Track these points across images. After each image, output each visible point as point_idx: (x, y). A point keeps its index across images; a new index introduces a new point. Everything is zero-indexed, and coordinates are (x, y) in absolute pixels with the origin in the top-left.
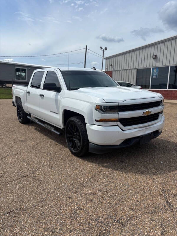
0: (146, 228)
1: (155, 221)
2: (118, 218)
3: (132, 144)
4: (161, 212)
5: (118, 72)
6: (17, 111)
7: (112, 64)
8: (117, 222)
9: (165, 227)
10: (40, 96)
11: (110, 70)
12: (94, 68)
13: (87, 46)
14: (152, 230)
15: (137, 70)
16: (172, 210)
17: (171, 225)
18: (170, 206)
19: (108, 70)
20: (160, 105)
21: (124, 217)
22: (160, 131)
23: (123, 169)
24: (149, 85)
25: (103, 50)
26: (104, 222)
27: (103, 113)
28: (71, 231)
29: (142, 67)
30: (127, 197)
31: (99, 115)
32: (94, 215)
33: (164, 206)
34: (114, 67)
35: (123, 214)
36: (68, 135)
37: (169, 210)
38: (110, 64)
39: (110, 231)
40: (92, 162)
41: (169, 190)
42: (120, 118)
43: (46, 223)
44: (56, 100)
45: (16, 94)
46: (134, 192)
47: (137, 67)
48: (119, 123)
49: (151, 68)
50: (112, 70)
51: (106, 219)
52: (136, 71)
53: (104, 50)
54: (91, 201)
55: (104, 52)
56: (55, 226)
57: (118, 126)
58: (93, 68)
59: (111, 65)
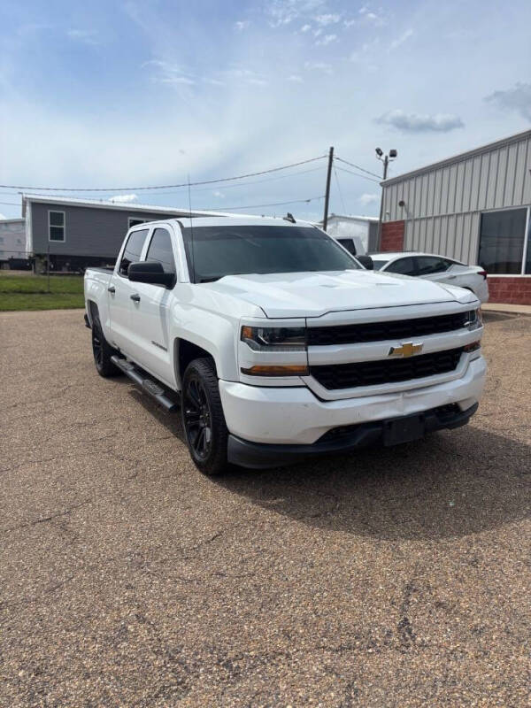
0: (298, 692)
1: (337, 674)
2: (231, 655)
3: (356, 443)
4: (370, 651)
5: (423, 223)
6: (94, 342)
7: (406, 201)
8: (223, 665)
9: (357, 696)
10: (132, 301)
11: (398, 219)
12: (290, 216)
13: (332, 149)
14: (311, 700)
15: (482, 215)
16: (407, 647)
17: (380, 690)
18: (407, 636)
19: (393, 220)
20: (464, 327)
21: (252, 653)
22: (464, 407)
23: (319, 519)
24: (521, 263)
25: (383, 157)
26: (188, 662)
27: (261, 350)
28: (87, 676)
29: (499, 206)
30: (289, 597)
31: (248, 355)
32: (172, 639)
33: (388, 635)
34: (411, 210)
35: (252, 646)
36: (188, 412)
37: (396, 648)
38: (400, 200)
39: (193, 687)
40: (240, 492)
41: (428, 587)
42: (310, 364)
43: (33, 647)
44: (163, 312)
45: (91, 295)
46: (316, 586)
47: (481, 207)
48: (310, 380)
49: (526, 209)
50: (405, 218)
51: (196, 654)
52: (477, 218)
53: (386, 158)
54: (182, 599)
55: (386, 164)
56: (54, 658)
57: (307, 387)
58: (286, 216)
59: (402, 204)
